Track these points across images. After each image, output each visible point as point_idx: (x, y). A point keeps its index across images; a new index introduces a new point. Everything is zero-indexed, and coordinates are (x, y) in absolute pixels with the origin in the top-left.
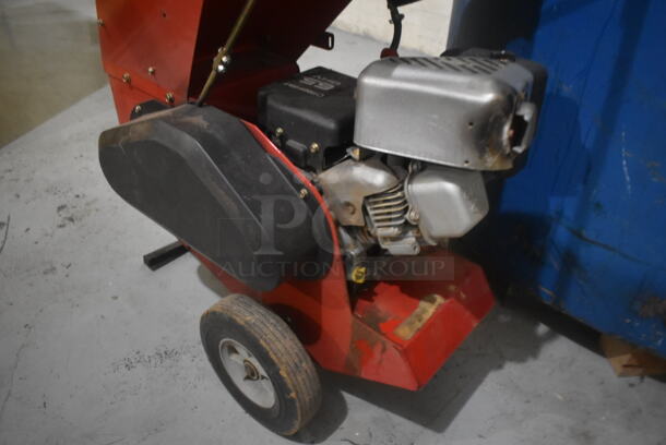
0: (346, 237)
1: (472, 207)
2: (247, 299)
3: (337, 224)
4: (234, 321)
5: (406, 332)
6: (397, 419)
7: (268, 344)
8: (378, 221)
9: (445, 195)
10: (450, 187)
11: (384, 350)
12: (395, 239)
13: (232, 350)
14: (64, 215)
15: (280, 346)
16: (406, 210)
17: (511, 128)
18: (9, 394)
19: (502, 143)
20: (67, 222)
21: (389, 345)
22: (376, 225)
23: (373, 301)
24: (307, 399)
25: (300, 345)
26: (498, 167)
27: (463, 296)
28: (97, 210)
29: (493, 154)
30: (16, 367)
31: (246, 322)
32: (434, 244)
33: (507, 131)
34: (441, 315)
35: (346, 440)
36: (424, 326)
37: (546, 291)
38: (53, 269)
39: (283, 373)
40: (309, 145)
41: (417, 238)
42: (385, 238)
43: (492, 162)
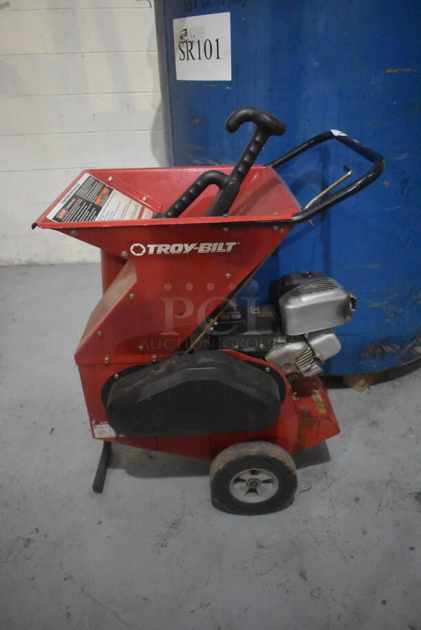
5: (322, 411)
8: (301, 365)
9: (331, 340)
12: (309, 370)
13: (238, 481)
16: (313, 355)
18: (115, 614)
19: (350, 311)
21: (323, 419)
30: (96, 601)
33: (351, 305)
35: (302, 492)
41: (318, 365)
42: (305, 371)
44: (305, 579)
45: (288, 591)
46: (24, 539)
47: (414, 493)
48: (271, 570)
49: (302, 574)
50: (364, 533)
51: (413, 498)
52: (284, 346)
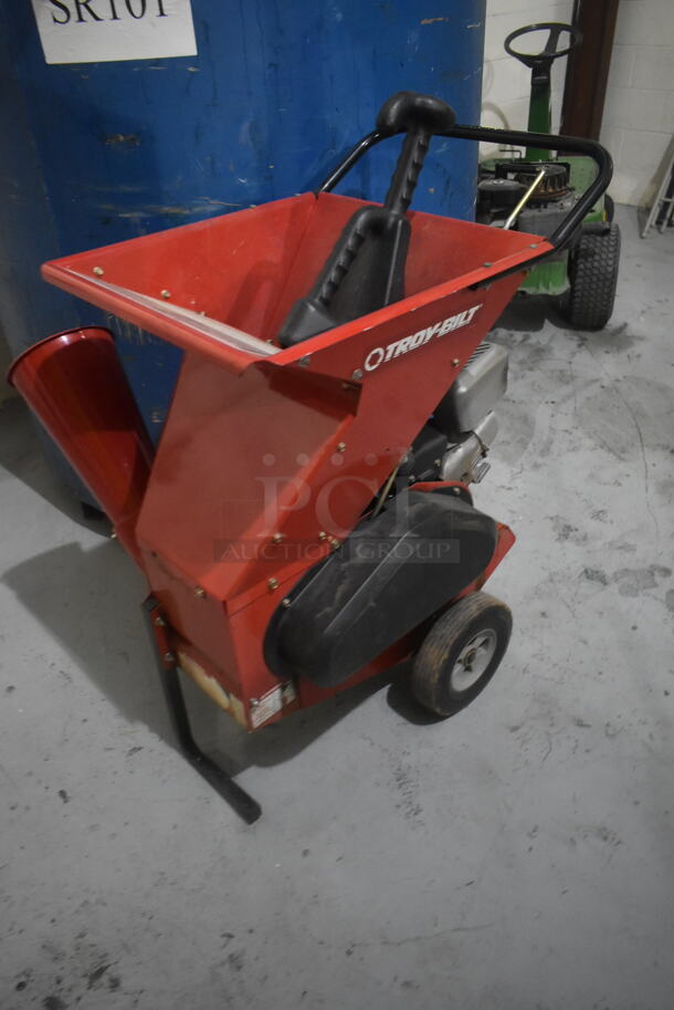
44: (588, 726)
45: (587, 750)
46: (223, 964)
47: (581, 575)
48: (550, 743)
50: (585, 643)
51: (585, 579)
52: (455, 451)
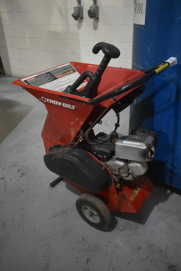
0: (114, 177)
1: (144, 168)
2: (89, 195)
3: (112, 174)
4: (88, 201)
5: (132, 199)
6: (131, 222)
7: (98, 206)
8: (122, 173)
9: (138, 166)
10: (139, 165)
11: (127, 204)
12: (127, 177)
13: (86, 209)
14: (20, 173)
15: (101, 206)
16: (129, 170)
17: (150, 153)
18: (24, 229)
19: (149, 156)
20: (22, 175)
21: (128, 202)
22: (122, 174)
23: (122, 191)
24: (109, 219)
25: (105, 205)
26: (149, 161)
27: (145, 187)
28: (30, 170)
29: (147, 158)
30: (23, 221)
31: (91, 201)
32: (136, 177)
33: (149, 154)
34: (140, 193)
35: (118, 230)
36: (136, 196)
37: (167, 181)
38: (23, 191)
39: (102, 213)
40: (103, 156)
41: (132, 176)
42: (124, 177)
43: (147, 160)
44: (88, 263)
45: (77, 262)
47: (170, 264)
48: (79, 250)
49: (88, 260)
50: (128, 264)
51: (168, 266)
